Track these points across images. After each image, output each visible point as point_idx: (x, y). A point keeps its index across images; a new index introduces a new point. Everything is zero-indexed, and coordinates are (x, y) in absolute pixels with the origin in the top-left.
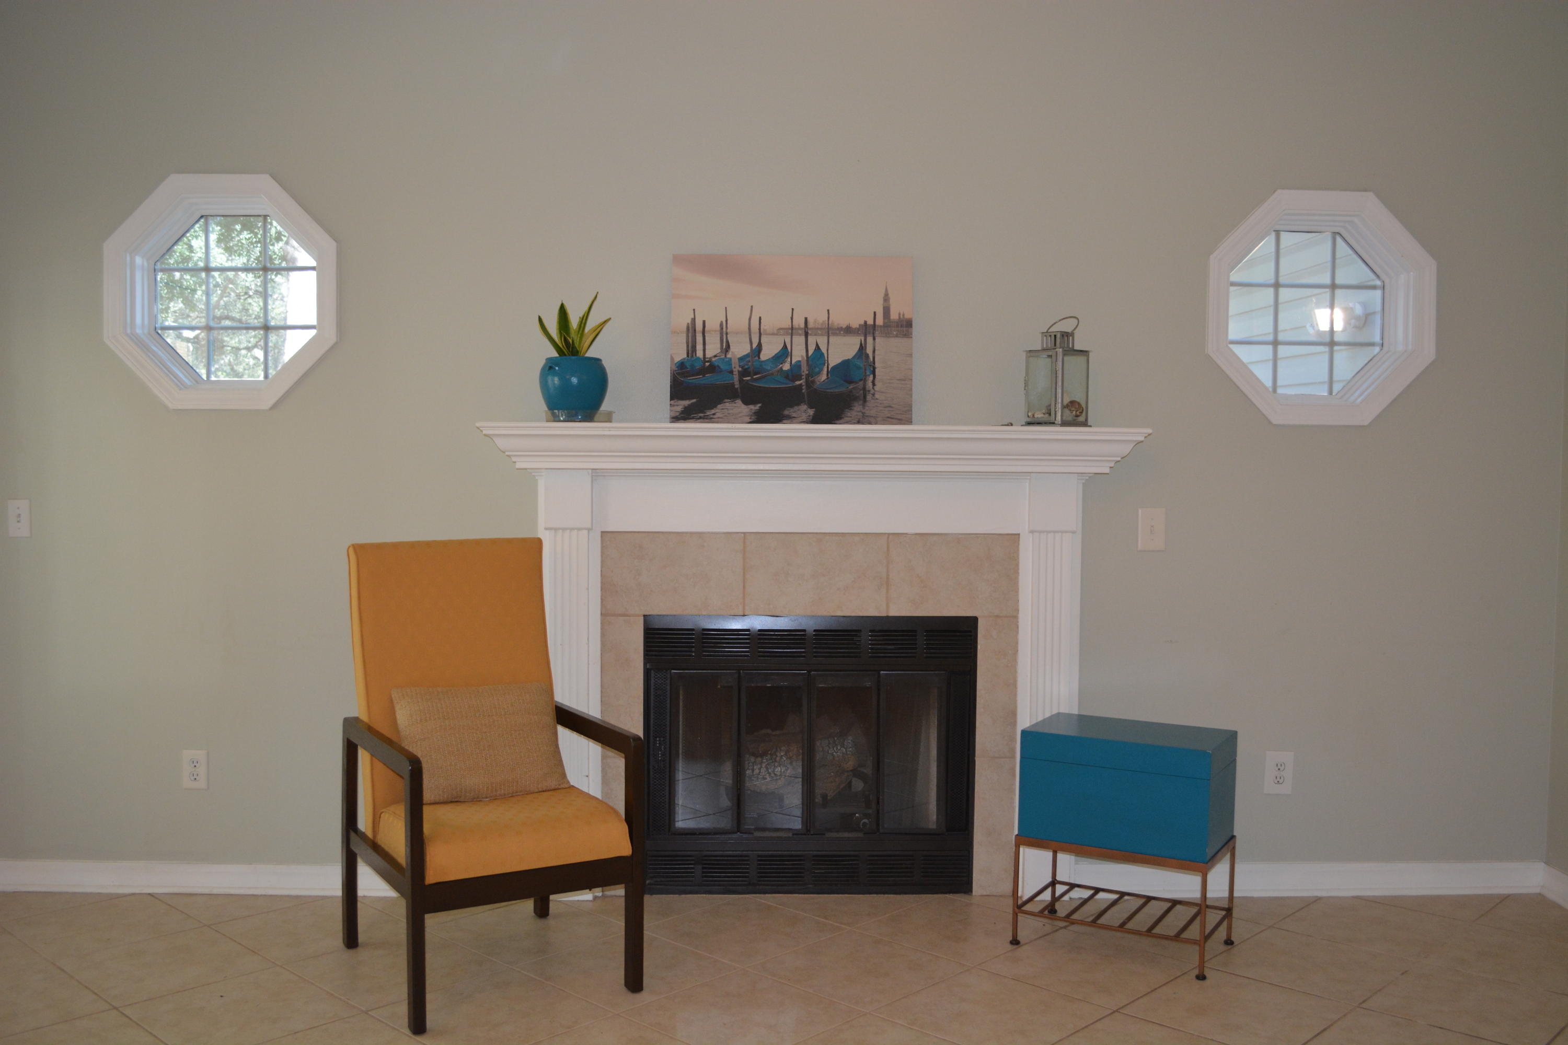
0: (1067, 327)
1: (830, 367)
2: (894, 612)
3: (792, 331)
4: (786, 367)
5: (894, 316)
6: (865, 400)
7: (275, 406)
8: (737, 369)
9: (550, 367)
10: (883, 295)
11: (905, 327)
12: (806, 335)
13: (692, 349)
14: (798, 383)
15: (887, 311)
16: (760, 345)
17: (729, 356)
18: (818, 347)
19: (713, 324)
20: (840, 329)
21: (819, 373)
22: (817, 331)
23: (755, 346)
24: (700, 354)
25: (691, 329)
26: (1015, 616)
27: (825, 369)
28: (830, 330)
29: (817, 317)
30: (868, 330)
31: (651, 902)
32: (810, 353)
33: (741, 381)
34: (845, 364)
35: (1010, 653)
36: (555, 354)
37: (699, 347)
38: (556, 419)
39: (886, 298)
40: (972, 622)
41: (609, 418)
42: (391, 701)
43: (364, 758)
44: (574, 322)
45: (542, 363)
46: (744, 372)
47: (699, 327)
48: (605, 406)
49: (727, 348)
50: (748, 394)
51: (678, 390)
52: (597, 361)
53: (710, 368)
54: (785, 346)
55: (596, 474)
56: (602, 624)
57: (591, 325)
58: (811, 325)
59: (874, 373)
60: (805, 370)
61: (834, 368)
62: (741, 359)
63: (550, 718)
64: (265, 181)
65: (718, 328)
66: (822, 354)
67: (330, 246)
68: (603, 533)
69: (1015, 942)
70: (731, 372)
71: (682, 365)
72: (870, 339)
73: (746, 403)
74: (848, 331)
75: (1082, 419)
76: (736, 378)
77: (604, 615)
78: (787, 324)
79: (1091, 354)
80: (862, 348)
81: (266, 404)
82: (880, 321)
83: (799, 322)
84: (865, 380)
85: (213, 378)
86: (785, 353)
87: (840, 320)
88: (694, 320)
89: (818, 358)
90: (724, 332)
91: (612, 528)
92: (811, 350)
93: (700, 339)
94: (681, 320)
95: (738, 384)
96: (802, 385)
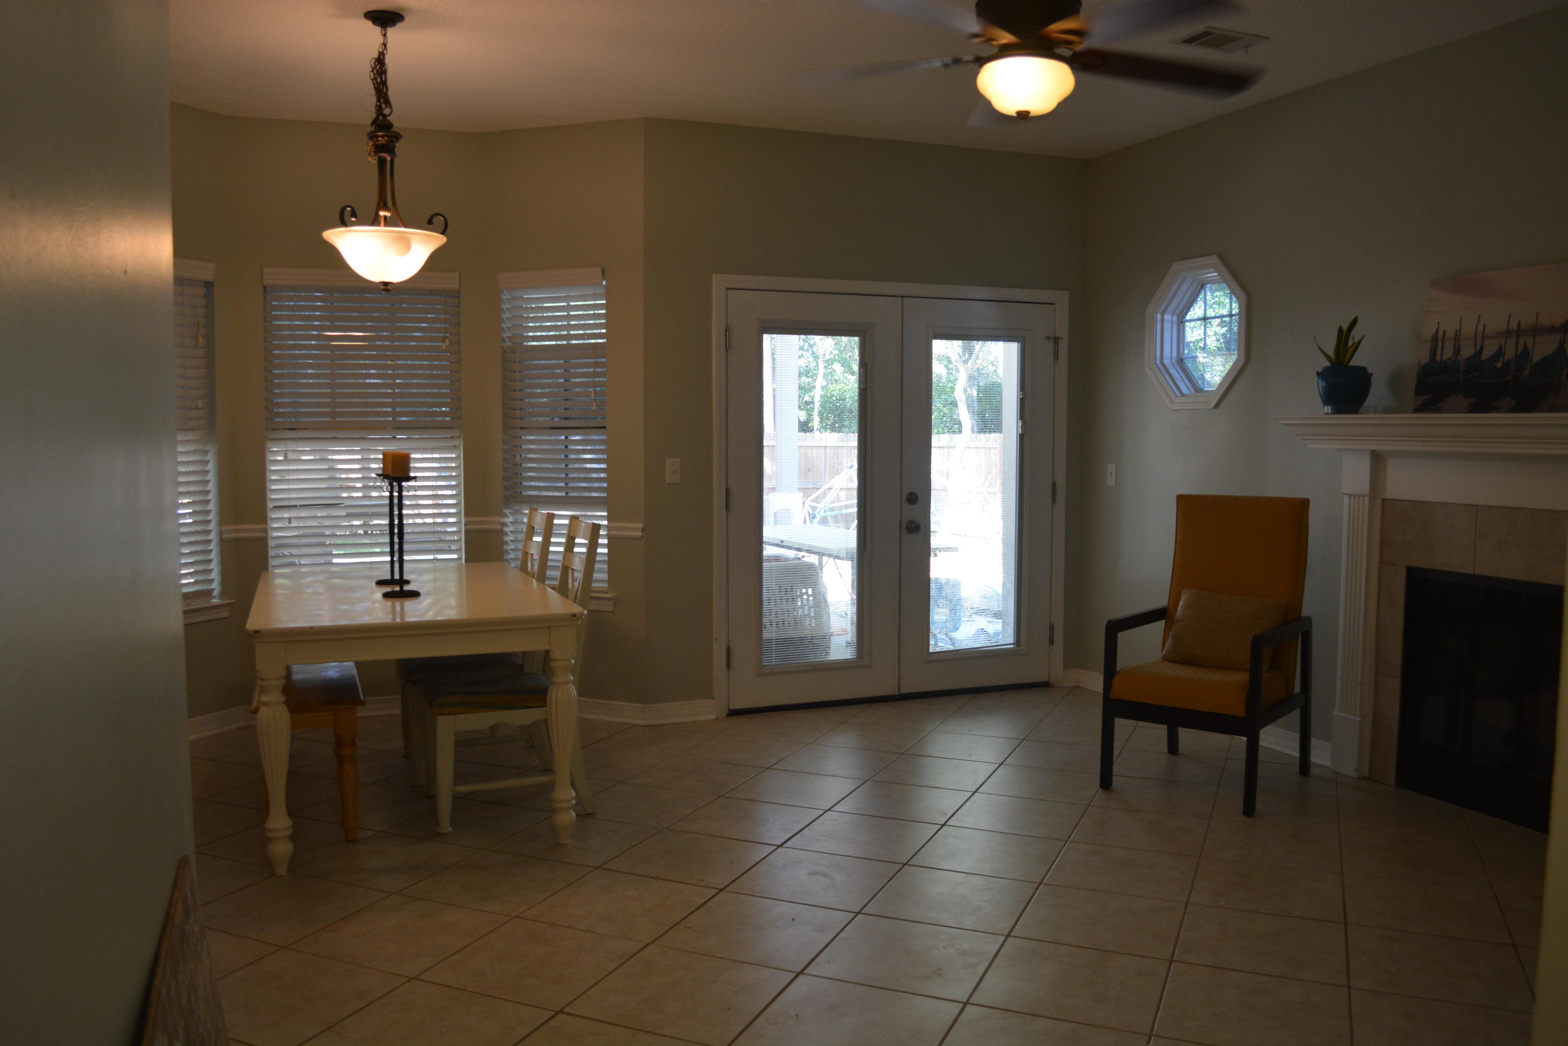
1: (1533, 363)
3: (1507, 334)
4: (1499, 365)
6: (1558, 391)
7: (1219, 400)
8: (1463, 368)
9: (1327, 376)
12: (1518, 336)
13: (1434, 354)
14: (1507, 377)
16: (1482, 347)
17: (1459, 358)
18: (1525, 347)
19: (1450, 333)
20: (1546, 329)
21: (1525, 369)
22: (1528, 332)
23: (1478, 348)
24: (1438, 358)
25: (1435, 338)
27: (1529, 366)
28: (1538, 330)
29: (1528, 320)
32: (1519, 351)
33: (1464, 378)
34: (1546, 359)
37: (1439, 352)
38: (1333, 412)
41: (1372, 410)
45: (1319, 371)
46: (1469, 371)
47: (1441, 335)
48: (1368, 401)
49: (1457, 351)
50: (1468, 389)
51: (1420, 388)
52: (1362, 369)
53: (1444, 368)
54: (1500, 347)
55: (1374, 456)
57: (1352, 339)
58: (1524, 327)
60: (1514, 367)
61: (1539, 363)
62: (1467, 360)
64: (1215, 260)
65: (1453, 336)
66: (1529, 353)
68: (1381, 501)
70: (1459, 371)
71: (1425, 367)
72: (1566, 339)
73: (1466, 396)
74: (1552, 330)
76: (1462, 376)
77: (1381, 563)
78: (1505, 329)
80: (1562, 345)
83: (1513, 326)
86: (1500, 353)
87: (1546, 321)
88: (1437, 330)
89: (1524, 355)
90: (1457, 337)
91: (1387, 497)
92: (1521, 347)
93: (1440, 345)
94: (1429, 332)
95: (1462, 381)
96: (1510, 380)
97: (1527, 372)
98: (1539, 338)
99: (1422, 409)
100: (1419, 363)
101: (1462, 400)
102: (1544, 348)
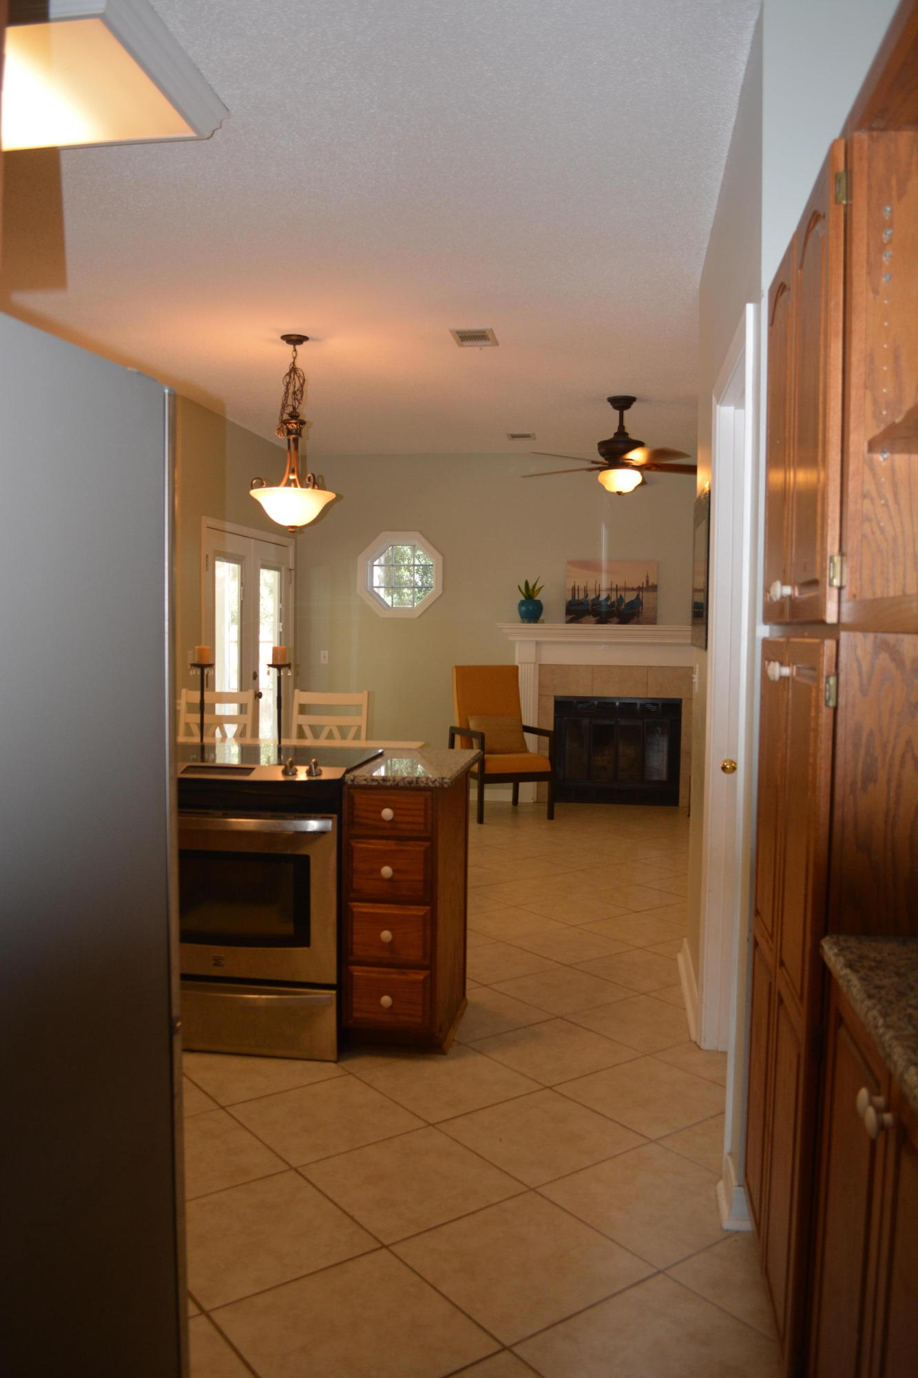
1: (625, 603)
2: (650, 696)
3: (611, 589)
4: (609, 603)
5: (650, 584)
6: (638, 616)
7: (419, 617)
8: (590, 604)
9: (522, 603)
10: (646, 575)
11: (654, 588)
12: (617, 591)
13: (574, 596)
14: (613, 609)
15: (647, 582)
16: (599, 595)
17: (588, 599)
18: (621, 596)
19: (582, 587)
20: (629, 589)
21: (622, 605)
22: (621, 589)
23: (597, 595)
24: (577, 598)
25: (574, 589)
28: (626, 589)
29: (621, 584)
30: (640, 589)
31: (556, 805)
33: (592, 609)
34: (631, 602)
36: (523, 598)
37: (577, 596)
38: (523, 622)
39: (647, 577)
40: (681, 700)
41: (543, 622)
43: (458, 738)
44: (531, 587)
45: (518, 602)
46: (593, 605)
47: (576, 588)
48: (542, 618)
49: (586, 596)
50: (594, 613)
51: (568, 612)
52: (539, 601)
53: (580, 603)
54: (609, 595)
55: (538, 643)
56: (539, 698)
57: (537, 588)
58: (619, 587)
59: (642, 605)
60: (616, 604)
61: (627, 603)
62: (592, 600)
63: (522, 729)
64: (417, 534)
65: (584, 588)
67: (440, 557)
68: (540, 665)
70: (588, 605)
71: (570, 602)
72: (641, 593)
73: (593, 616)
74: (633, 589)
76: (590, 607)
77: (539, 695)
78: (610, 587)
80: (638, 596)
81: (418, 614)
82: (645, 586)
83: (614, 586)
84: (639, 607)
85: (394, 606)
86: (608, 598)
87: (629, 585)
88: (574, 586)
89: (621, 599)
90: (585, 590)
91: (542, 663)
92: (618, 597)
93: (577, 592)
94: (570, 586)
95: (590, 609)
96: (614, 611)
97: (623, 607)
98: (627, 593)
99: (570, 621)
100: (566, 600)
101: (592, 618)
102: (629, 597)
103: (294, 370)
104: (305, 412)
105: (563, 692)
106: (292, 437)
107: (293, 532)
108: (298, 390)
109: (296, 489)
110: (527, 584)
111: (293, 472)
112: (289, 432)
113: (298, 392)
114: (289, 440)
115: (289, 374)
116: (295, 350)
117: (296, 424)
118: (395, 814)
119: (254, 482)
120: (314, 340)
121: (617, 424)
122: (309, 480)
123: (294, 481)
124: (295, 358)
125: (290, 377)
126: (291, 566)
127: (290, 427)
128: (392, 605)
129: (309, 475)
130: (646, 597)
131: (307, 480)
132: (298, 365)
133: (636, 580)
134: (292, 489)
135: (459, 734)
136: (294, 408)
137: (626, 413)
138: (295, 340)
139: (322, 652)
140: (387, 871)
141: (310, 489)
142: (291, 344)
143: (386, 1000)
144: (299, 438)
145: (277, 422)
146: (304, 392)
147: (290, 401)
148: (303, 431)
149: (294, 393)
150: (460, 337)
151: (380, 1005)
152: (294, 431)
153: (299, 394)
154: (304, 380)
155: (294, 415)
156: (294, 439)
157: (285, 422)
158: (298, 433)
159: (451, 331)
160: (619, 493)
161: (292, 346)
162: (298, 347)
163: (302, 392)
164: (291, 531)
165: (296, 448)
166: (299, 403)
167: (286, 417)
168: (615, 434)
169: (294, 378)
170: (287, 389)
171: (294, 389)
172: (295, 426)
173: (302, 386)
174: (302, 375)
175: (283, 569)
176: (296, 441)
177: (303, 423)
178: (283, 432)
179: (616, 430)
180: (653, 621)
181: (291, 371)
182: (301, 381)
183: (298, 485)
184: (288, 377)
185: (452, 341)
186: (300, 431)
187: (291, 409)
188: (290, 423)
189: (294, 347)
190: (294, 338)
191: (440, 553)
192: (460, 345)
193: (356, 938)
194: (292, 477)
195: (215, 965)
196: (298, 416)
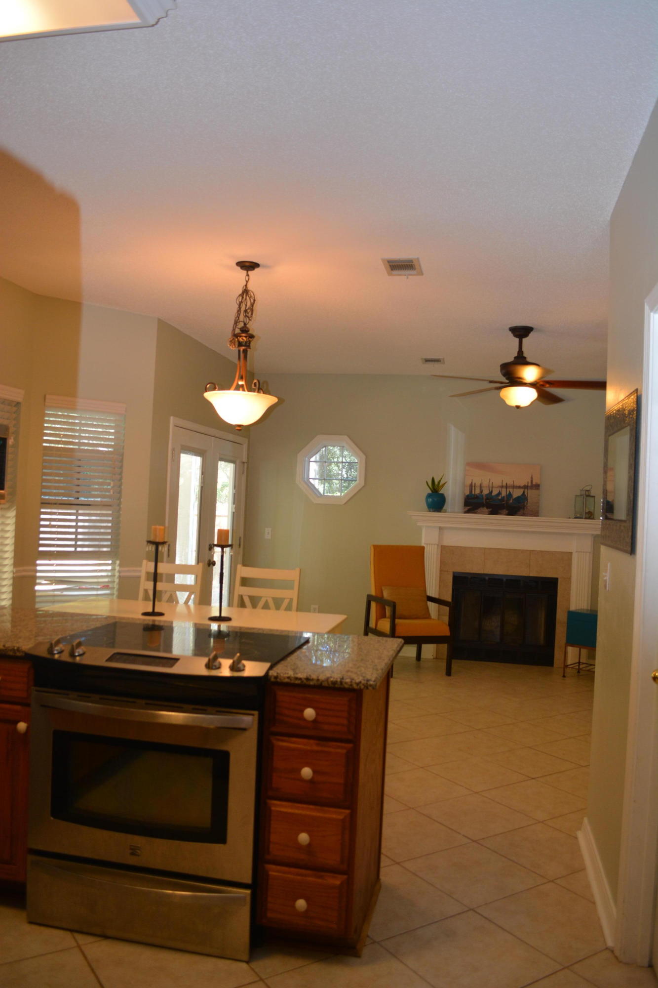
0: (588, 488)
2: (531, 575)
3: (502, 487)
4: (500, 498)
5: (534, 483)
6: (524, 508)
7: (345, 503)
8: (485, 498)
9: (429, 496)
10: (530, 476)
11: (537, 487)
12: (506, 488)
13: (471, 491)
14: (503, 503)
15: (532, 481)
16: (492, 491)
17: (483, 494)
18: (510, 492)
19: (478, 484)
20: (517, 487)
21: (510, 500)
22: (510, 487)
23: (490, 491)
24: (473, 493)
25: (471, 486)
26: (570, 578)
27: (512, 499)
28: (514, 487)
29: (510, 483)
30: (526, 487)
33: (486, 502)
34: (518, 497)
35: (569, 589)
36: (430, 492)
37: (473, 491)
38: (430, 511)
39: (532, 478)
40: (556, 579)
41: (445, 511)
42: (382, 589)
43: (373, 605)
44: (436, 483)
45: (426, 495)
46: (487, 499)
47: (473, 484)
48: (444, 508)
49: (481, 491)
50: (488, 506)
51: (466, 504)
52: (443, 495)
53: (476, 497)
54: (500, 491)
55: (440, 528)
56: (440, 574)
57: (441, 484)
58: (508, 485)
59: (527, 500)
60: (505, 499)
61: (515, 498)
62: (486, 495)
63: (425, 599)
64: (346, 438)
66: (511, 494)
67: (364, 457)
68: (442, 546)
69: (564, 676)
70: (483, 499)
71: (468, 496)
72: (526, 490)
73: (487, 508)
74: (519, 487)
75: (592, 517)
76: (484, 500)
77: (441, 571)
78: (501, 485)
79: (596, 497)
80: (524, 492)
82: (530, 485)
83: (504, 484)
84: (524, 503)
85: (325, 494)
86: (499, 494)
87: (517, 484)
88: (472, 483)
89: (510, 495)
90: (481, 486)
91: (445, 544)
92: (508, 493)
93: (473, 488)
94: (469, 483)
95: (484, 502)
96: (504, 504)
97: (511, 501)
98: (515, 490)
99: (468, 512)
100: (465, 494)
101: (485, 510)
102: (517, 493)
103: (246, 291)
104: (253, 327)
105: (459, 569)
106: (242, 348)
107: (240, 430)
108: (249, 309)
109: (244, 392)
110: (433, 480)
111: (241, 378)
112: (240, 344)
113: (249, 311)
114: (239, 351)
115: (242, 295)
116: (248, 275)
117: (246, 337)
118: (317, 714)
119: (208, 386)
120: (265, 267)
121: (517, 349)
122: (255, 385)
123: (242, 386)
124: (247, 282)
125: (243, 298)
126: (245, 460)
127: (241, 339)
128: (324, 493)
129: (255, 381)
130: (531, 494)
131: (253, 385)
132: (250, 287)
133: (523, 481)
134: (240, 392)
135: (374, 601)
136: (245, 324)
137: (524, 340)
138: (248, 266)
139: (266, 529)
140: (307, 772)
141: (255, 394)
142: (245, 270)
143: (301, 904)
144: (248, 350)
145: (229, 335)
146: (254, 312)
147: (242, 318)
148: (252, 344)
149: (246, 311)
150: (390, 265)
151: (293, 906)
152: (244, 344)
153: (249, 312)
154: (254, 300)
155: (245, 330)
156: (244, 350)
157: (236, 336)
158: (248, 345)
159: (383, 260)
160: (518, 407)
161: (245, 272)
162: (250, 273)
163: (252, 311)
164: (238, 430)
165: (245, 357)
166: (250, 320)
167: (237, 331)
168: (515, 358)
169: (246, 299)
170: (240, 307)
171: (246, 307)
172: (245, 339)
173: (252, 305)
174: (253, 295)
175: (238, 462)
176: (245, 352)
177: (252, 337)
178: (234, 344)
179: (516, 354)
180: (536, 514)
181: (243, 293)
182: (252, 301)
183: (246, 389)
184: (241, 298)
185: (383, 269)
186: (249, 343)
187: (241, 325)
188: (240, 337)
189: (247, 272)
190: (247, 264)
191: (363, 452)
192: (389, 274)
193: (274, 838)
194: (241, 383)
195: (132, 854)
196: (249, 331)
